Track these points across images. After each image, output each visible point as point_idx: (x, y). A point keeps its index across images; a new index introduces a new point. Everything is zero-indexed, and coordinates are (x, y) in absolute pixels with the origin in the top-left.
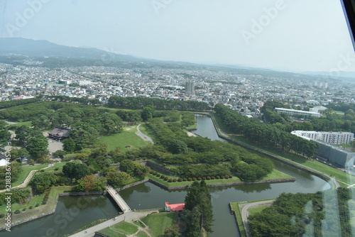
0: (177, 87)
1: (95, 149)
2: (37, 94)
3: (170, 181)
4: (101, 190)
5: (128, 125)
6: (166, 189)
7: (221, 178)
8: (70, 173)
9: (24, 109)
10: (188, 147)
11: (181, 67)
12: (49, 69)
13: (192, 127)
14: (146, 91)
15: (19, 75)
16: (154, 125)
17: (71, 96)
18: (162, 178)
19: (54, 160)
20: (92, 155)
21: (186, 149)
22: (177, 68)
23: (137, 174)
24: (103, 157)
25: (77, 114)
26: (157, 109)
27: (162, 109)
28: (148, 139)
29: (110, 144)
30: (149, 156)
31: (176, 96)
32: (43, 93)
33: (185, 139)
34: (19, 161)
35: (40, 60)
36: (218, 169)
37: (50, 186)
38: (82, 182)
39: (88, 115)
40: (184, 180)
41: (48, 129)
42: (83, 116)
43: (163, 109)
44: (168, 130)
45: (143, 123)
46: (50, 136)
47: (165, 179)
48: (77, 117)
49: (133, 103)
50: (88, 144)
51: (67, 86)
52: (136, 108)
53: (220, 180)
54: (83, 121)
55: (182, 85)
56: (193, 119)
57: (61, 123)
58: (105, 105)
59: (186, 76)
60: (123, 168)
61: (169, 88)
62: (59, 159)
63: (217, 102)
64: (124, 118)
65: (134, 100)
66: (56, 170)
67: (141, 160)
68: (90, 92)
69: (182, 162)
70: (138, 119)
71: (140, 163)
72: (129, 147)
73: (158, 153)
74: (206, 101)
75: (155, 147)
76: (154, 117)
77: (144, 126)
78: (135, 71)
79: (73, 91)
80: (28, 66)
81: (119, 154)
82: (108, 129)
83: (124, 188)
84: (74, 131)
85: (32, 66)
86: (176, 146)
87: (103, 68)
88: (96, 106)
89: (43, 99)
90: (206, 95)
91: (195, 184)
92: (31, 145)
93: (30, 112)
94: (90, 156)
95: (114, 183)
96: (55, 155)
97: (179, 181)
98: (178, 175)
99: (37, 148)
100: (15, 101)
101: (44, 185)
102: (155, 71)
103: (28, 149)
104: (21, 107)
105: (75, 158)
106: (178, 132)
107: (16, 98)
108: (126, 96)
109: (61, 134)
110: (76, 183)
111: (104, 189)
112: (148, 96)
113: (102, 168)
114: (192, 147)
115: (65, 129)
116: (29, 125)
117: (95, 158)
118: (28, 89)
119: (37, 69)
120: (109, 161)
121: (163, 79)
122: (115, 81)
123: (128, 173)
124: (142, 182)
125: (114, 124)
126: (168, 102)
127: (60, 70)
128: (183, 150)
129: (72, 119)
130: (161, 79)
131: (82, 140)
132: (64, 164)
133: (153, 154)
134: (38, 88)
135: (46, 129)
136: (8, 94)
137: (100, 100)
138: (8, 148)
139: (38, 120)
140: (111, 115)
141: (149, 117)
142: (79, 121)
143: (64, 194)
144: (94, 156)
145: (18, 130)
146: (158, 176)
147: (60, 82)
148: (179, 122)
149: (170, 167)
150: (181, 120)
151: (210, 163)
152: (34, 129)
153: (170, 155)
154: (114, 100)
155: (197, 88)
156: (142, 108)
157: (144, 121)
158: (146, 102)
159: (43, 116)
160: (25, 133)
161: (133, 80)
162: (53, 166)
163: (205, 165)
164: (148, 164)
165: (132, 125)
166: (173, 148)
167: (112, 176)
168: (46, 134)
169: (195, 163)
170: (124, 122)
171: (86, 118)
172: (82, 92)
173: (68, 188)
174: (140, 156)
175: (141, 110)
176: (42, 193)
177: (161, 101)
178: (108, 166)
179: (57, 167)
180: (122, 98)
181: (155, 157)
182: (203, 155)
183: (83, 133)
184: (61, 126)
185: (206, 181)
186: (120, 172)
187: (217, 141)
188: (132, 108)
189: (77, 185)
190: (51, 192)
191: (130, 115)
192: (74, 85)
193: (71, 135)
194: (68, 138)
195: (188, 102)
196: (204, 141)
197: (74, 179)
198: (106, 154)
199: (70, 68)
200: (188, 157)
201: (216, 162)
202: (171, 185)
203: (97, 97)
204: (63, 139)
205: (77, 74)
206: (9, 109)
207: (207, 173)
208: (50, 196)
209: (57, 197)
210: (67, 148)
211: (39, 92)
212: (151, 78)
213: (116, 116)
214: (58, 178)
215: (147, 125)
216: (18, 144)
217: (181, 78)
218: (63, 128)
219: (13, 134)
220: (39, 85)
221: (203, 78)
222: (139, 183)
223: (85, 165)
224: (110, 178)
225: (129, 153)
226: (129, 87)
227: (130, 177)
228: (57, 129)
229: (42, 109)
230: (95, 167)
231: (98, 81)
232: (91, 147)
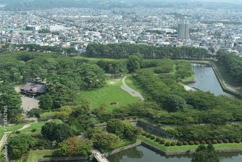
0: (167, 30)
1: (76, 107)
2: (2, 43)
3: (167, 145)
4: (87, 155)
5: (111, 77)
6: (162, 154)
7: (231, 142)
8: (50, 134)
10: (187, 103)
11: (170, 6)
12: (12, 12)
13: (189, 79)
14: (130, 37)
16: (143, 78)
17: (42, 44)
18: (157, 140)
19: (30, 119)
20: (73, 113)
21: (186, 106)
22: (165, 6)
23: (128, 136)
24: (86, 116)
25: (52, 66)
26: (145, 58)
27: (151, 58)
28: (137, 95)
29: (93, 100)
30: (140, 114)
31: (167, 41)
32: (10, 41)
33: (183, 94)
36: (226, 130)
37: (28, 150)
38: (64, 145)
39: (64, 66)
40: (184, 144)
41: (19, 84)
42: (58, 68)
43: (153, 58)
44: (161, 84)
45: (130, 75)
46: (23, 92)
47: (162, 143)
48: (52, 69)
49: (115, 51)
50: (67, 100)
51: (36, 33)
52: (119, 57)
53: (229, 144)
54: (59, 73)
55: (173, 28)
56: (189, 69)
57: (34, 76)
58: (83, 55)
59: (177, 16)
60: (110, 129)
61: (157, 32)
62: (35, 119)
63: (218, 47)
64: (107, 70)
65: (116, 47)
66: (34, 131)
67: (131, 120)
68: (63, 39)
69: (182, 121)
70: (124, 70)
71: (130, 123)
72: (115, 103)
73: (151, 111)
74: (205, 47)
75: (147, 103)
76: (142, 67)
77: (130, 78)
78: (114, 13)
79: (44, 39)
81: (105, 112)
82: (89, 83)
83: (113, 152)
84: (50, 86)
86: (172, 102)
87: (76, 10)
88: (71, 56)
89: (10, 49)
90: (204, 39)
91: (201, 148)
94: (70, 115)
95: (101, 146)
96: (30, 114)
97: (178, 144)
98: (176, 137)
101: (21, 149)
102: (140, 12)
105: (54, 118)
106: (173, 85)
108: (107, 42)
109: (35, 89)
110: (57, 146)
111: (89, 154)
112: (132, 42)
113: (85, 129)
114: (192, 104)
115: (40, 83)
117: (76, 117)
120: (93, 120)
121: (149, 21)
122: (91, 25)
123: (117, 135)
124: (134, 145)
125: (96, 77)
126: (158, 49)
127: (25, 14)
128: (181, 107)
129: (46, 71)
130: (146, 21)
131: (60, 96)
133: (144, 113)
134: (3, 36)
135: (16, 84)
137: (76, 48)
140: (92, 66)
141: (136, 68)
142: (54, 73)
143: (44, 159)
144: (76, 114)
146: (152, 138)
147: (28, 29)
148: (173, 73)
149: (167, 128)
150: (175, 71)
151: (215, 123)
153: (165, 113)
154: (92, 48)
155: (192, 31)
156: (127, 57)
157: (130, 72)
158: (132, 49)
159: (13, 69)
161: (113, 23)
162: (29, 127)
163: (209, 125)
164: (139, 124)
165: (116, 77)
166: (169, 105)
167: (98, 138)
168: (17, 89)
169: (196, 123)
170: (107, 75)
171: (61, 70)
172: (54, 39)
173: (49, 152)
174: (130, 115)
175: (126, 60)
176: (19, 158)
177: (150, 48)
178: (92, 126)
179: (34, 128)
180: (102, 46)
181: (148, 116)
182: (206, 113)
183: (60, 87)
184: (34, 80)
185: (214, 145)
186: (107, 133)
187: (222, 96)
188: (115, 58)
189: (59, 149)
190: (29, 156)
191: (114, 65)
192: (44, 31)
193: (47, 90)
194: (44, 93)
195: (183, 48)
196: (207, 96)
197: (54, 142)
199: (37, 12)
200: (188, 116)
201: (224, 122)
202: (169, 150)
203: (72, 45)
204: (37, 95)
205: (46, 18)
207: (213, 135)
210: (43, 106)
211: (4, 40)
212: (135, 20)
213: (97, 67)
214: (35, 141)
215: (134, 77)
217: (172, 19)
218: (36, 83)
220: (3, 32)
221: (199, 18)
222: (130, 146)
223: (66, 125)
224: (96, 141)
225: (116, 110)
226: (109, 32)
227: (119, 139)
228: (30, 84)
229: (10, 60)
230: (78, 127)
231: (71, 25)
232: (70, 105)
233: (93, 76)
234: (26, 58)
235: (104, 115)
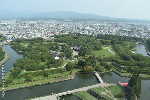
0: (128, 30)
2: (69, 32)
3: (122, 72)
4: (92, 72)
5: (105, 46)
6: (120, 75)
7: (147, 74)
8: (80, 64)
9: (65, 38)
10: (132, 58)
11: (130, 21)
12: (74, 23)
13: (134, 49)
14: (114, 32)
15: (63, 25)
16: (116, 47)
17: (82, 34)
18: (118, 70)
19: (75, 58)
20: (89, 58)
21: (131, 59)
22: (128, 21)
23: (108, 67)
24: (94, 59)
25: (84, 41)
26: (118, 40)
27: (120, 40)
28: (113, 53)
29: (97, 54)
30: (113, 60)
31: (127, 34)
32: (72, 32)
33: (131, 54)
34: (62, 58)
35: (71, 19)
36: (146, 69)
37: (73, 68)
38: (85, 68)
39: (88, 41)
40: (129, 73)
41: (73, 46)
42: (86, 42)
43: (121, 40)
44: (123, 50)
45: (112, 46)
46: (74, 49)
47: (120, 71)
48: (84, 42)
49: (107, 37)
50: (88, 53)
51: (81, 30)
52: (109, 39)
53: (146, 75)
54: (86, 44)
55: (131, 30)
56: (135, 45)
57: (78, 44)
58: (96, 38)
59: (133, 25)
60: (101, 65)
61: (124, 31)
62: (77, 58)
63: (148, 38)
64: (103, 43)
65: (108, 36)
66: (75, 62)
67: (110, 62)
68: (89, 32)
69: (129, 65)
70: (109, 44)
71: (109, 63)
72: (105, 56)
73: (117, 60)
74: (142, 37)
75: (116, 57)
76: (116, 43)
77: (112, 47)
78: (109, 23)
79: (83, 32)
80: (66, 22)
81: (100, 58)
82: (96, 48)
83: (102, 73)
84: (83, 48)
85: (68, 22)
86: (126, 57)
87: (95, 22)
88: (92, 38)
89: (72, 35)
90: (142, 34)
91: (134, 75)
92: (66, 52)
93: (67, 40)
94: (88, 58)
95: (97, 70)
96: (75, 57)
97: (126, 73)
98: (126, 70)
99: (69, 53)
100: (61, 35)
101: (70, 68)
102: (118, 23)
103: (65, 53)
104: (64, 37)
105: (83, 59)
106: (127, 51)
107: (62, 34)
108: (105, 34)
109: (78, 49)
110: (82, 68)
111: (93, 72)
112: (114, 34)
113: (93, 64)
114: (134, 58)
115: (79, 47)
116: (66, 44)
117: (90, 59)
118: (66, 31)
119: (70, 23)
120: (96, 61)
121: (122, 27)
122: (100, 27)
123: (104, 67)
124: (110, 71)
125: (99, 46)
126: (124, 37)
127: (78, 23)
128: (129, 59)
129: (82, 43)
130: (120, 27)
131: (85, 51)
132: (78, 60)
133: (115, 60)
134: (70, 30)
135: (72, 46)
136: (59, 33)
137: (94, 35)
138: (59, 53)
139: (69, 43)
140: (98, 42)
141: (114, 44)
142: (85, 44)
143: (77, 72)
144: (90, 58)
145: (62, 46)
146: (117, 69)
147: (78, 28)
149: (123, 66)
150: (129, 46)
151: (142, 67)
152: (68, 46)
153: (123, 61)
154: (99, 36)
155: (138, 31)
156: (111, 39)
157: (112, 45)
158: (113, 37)
159: (71, 41)
160: (65, 47)
161: (108, 27)
162: (74, 61)
163: (139, 67)
164: (112, 64)
165: (106, 46)
166: (125, 58)
167: (97, 67)
168: (72, 48)
169: (134, 66)
170: (103, 45)
171: (87, 42)
172: (86, 32)
173: (80, 70)
174: (109, 60)
175: (111, 40)
176: (70, 71)
177: (120, 37)
178: (95, 63)
180: (103, 35)
181: (116, 61)
182: (139, 62)
183: (86, 48)
185: (139, 75)
186: (100, 66)
187: (147, 56)
188: (107, 39)
190: (73, 71)
191: (106, 42)
192: (83, 29)
193: (82, 49)
194: (80, 50)
195: (133, 37)
196: (140, 56)
197: (82, 67)
198: (95, 58)
199: (82, 22)
200: (132, 63)
201: (145, 66)
202: (122, 74)
203: (92, 34)
205: (84, 25)
206: (59, 38)
207: (140, 71)
208: (72, 72)
209: (75, 73)
210: (80, 54)
212: (116, 26)
213: (100, 42)
214: (75, 66)
215: (113, 47)
216: (62, 51)
217: (130, 26)
218: (78, 46)
219: (61, 48)
220: (70, 29)
221: (141, 26)
222: (108, 71)
223: (86, 61)
224: (96, 68)
225: (104, 58)
226: (106, 30)
227: (104, 68)
228: (76, 47)
229: (71, 38)
230: (90, 63)
231: (93, 27)
232: (89, 55)
233: (98, 45)
234: (76, 38)
235: (100, 59)
